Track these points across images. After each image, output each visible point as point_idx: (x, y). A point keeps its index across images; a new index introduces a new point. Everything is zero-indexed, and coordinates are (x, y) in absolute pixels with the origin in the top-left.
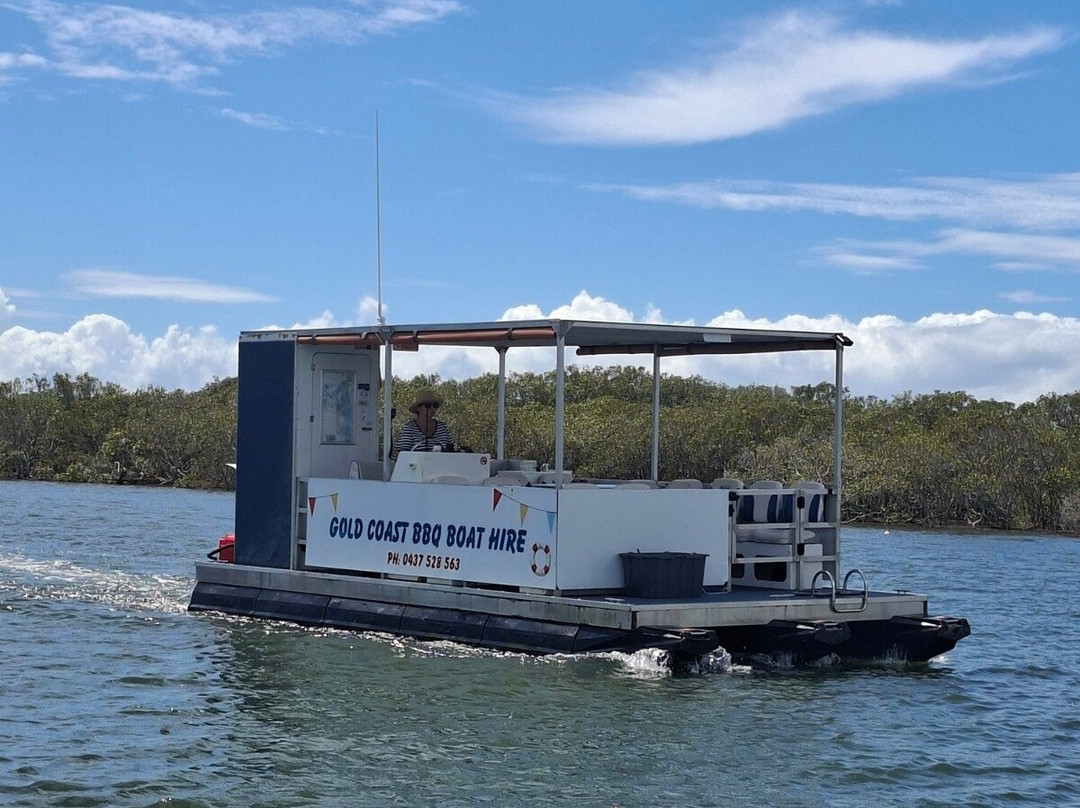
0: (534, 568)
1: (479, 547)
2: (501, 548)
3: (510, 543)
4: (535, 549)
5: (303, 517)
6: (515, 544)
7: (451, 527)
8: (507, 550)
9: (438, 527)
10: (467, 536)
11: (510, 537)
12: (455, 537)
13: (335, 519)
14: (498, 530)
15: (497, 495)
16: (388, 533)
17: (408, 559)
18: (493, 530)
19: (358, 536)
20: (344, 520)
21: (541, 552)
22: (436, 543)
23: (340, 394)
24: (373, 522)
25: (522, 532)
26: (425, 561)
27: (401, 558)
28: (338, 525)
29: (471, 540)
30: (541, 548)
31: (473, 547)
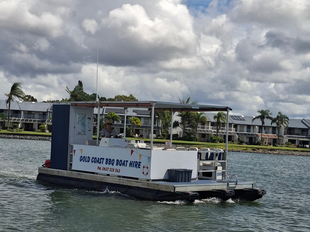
0: (143, 173)
1: (126, 166)
2: (133, 167)
3: (136, 165)
4: (144, 167)
5: (71, 156)
6: (137, 166)
7: (117, 160)
8: (135, 167)
9: (113, 160)
10: (122, 163)
11: (136, 164)
12: (119, 163)
13: (81, 157)
14: (132, 162)
15: (132, 151)
16: (98, 161)
17: (104, 169)
18: (131, 161)
19: (88, 161)
20: (84, 157)
21: (145, 168)
22: (113, 164)
23: (83, 120)
24: (93, 158)
25: (140, 162)
26: (109, 169)
27: (102, 168)
28: (82, 158)
29: (124, 164)
30: (146, 167)
31: (124, 166)
